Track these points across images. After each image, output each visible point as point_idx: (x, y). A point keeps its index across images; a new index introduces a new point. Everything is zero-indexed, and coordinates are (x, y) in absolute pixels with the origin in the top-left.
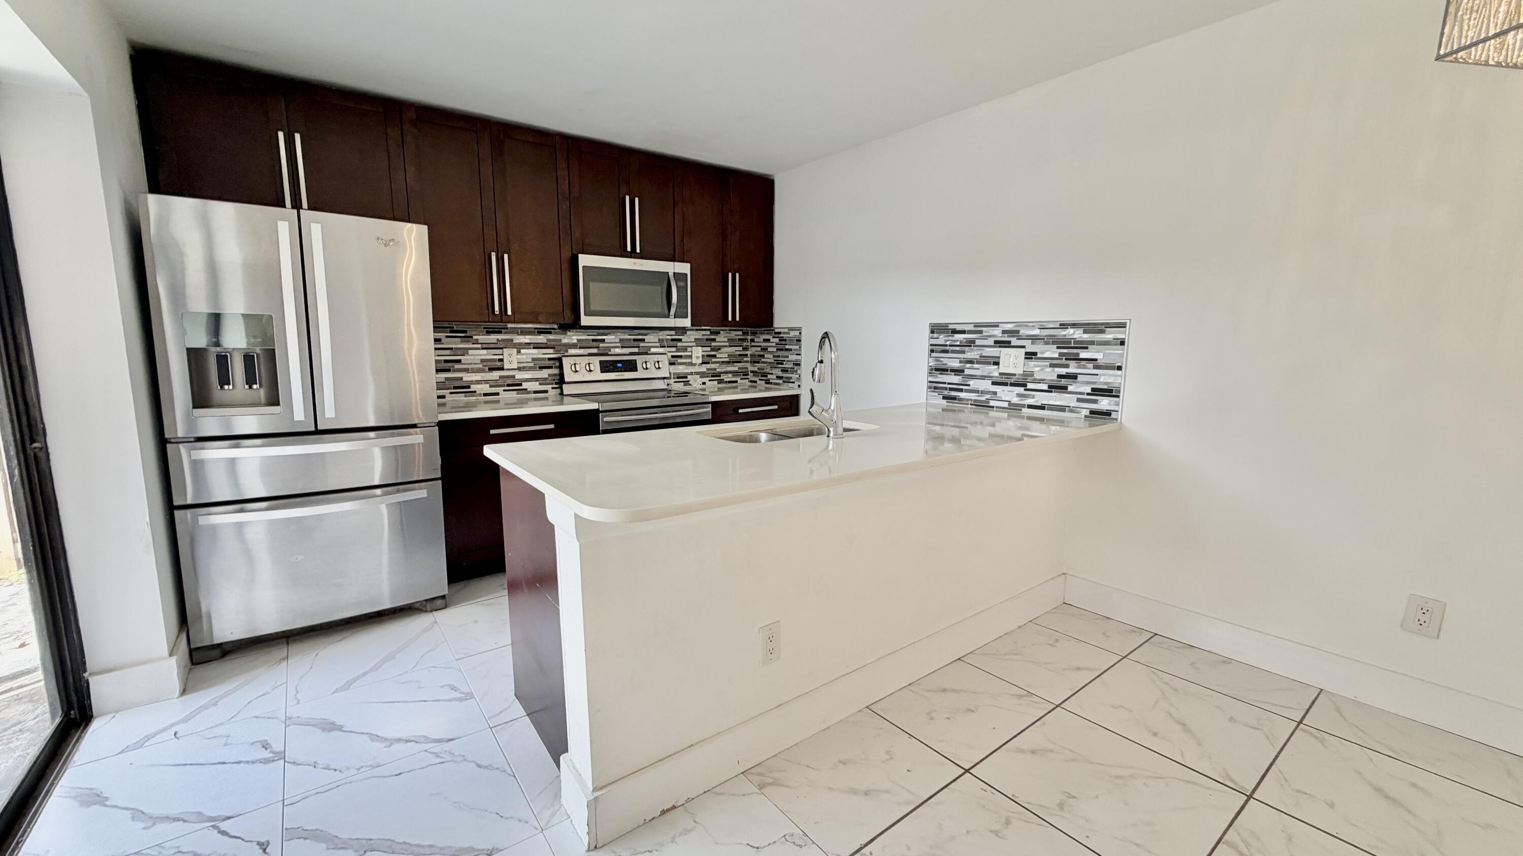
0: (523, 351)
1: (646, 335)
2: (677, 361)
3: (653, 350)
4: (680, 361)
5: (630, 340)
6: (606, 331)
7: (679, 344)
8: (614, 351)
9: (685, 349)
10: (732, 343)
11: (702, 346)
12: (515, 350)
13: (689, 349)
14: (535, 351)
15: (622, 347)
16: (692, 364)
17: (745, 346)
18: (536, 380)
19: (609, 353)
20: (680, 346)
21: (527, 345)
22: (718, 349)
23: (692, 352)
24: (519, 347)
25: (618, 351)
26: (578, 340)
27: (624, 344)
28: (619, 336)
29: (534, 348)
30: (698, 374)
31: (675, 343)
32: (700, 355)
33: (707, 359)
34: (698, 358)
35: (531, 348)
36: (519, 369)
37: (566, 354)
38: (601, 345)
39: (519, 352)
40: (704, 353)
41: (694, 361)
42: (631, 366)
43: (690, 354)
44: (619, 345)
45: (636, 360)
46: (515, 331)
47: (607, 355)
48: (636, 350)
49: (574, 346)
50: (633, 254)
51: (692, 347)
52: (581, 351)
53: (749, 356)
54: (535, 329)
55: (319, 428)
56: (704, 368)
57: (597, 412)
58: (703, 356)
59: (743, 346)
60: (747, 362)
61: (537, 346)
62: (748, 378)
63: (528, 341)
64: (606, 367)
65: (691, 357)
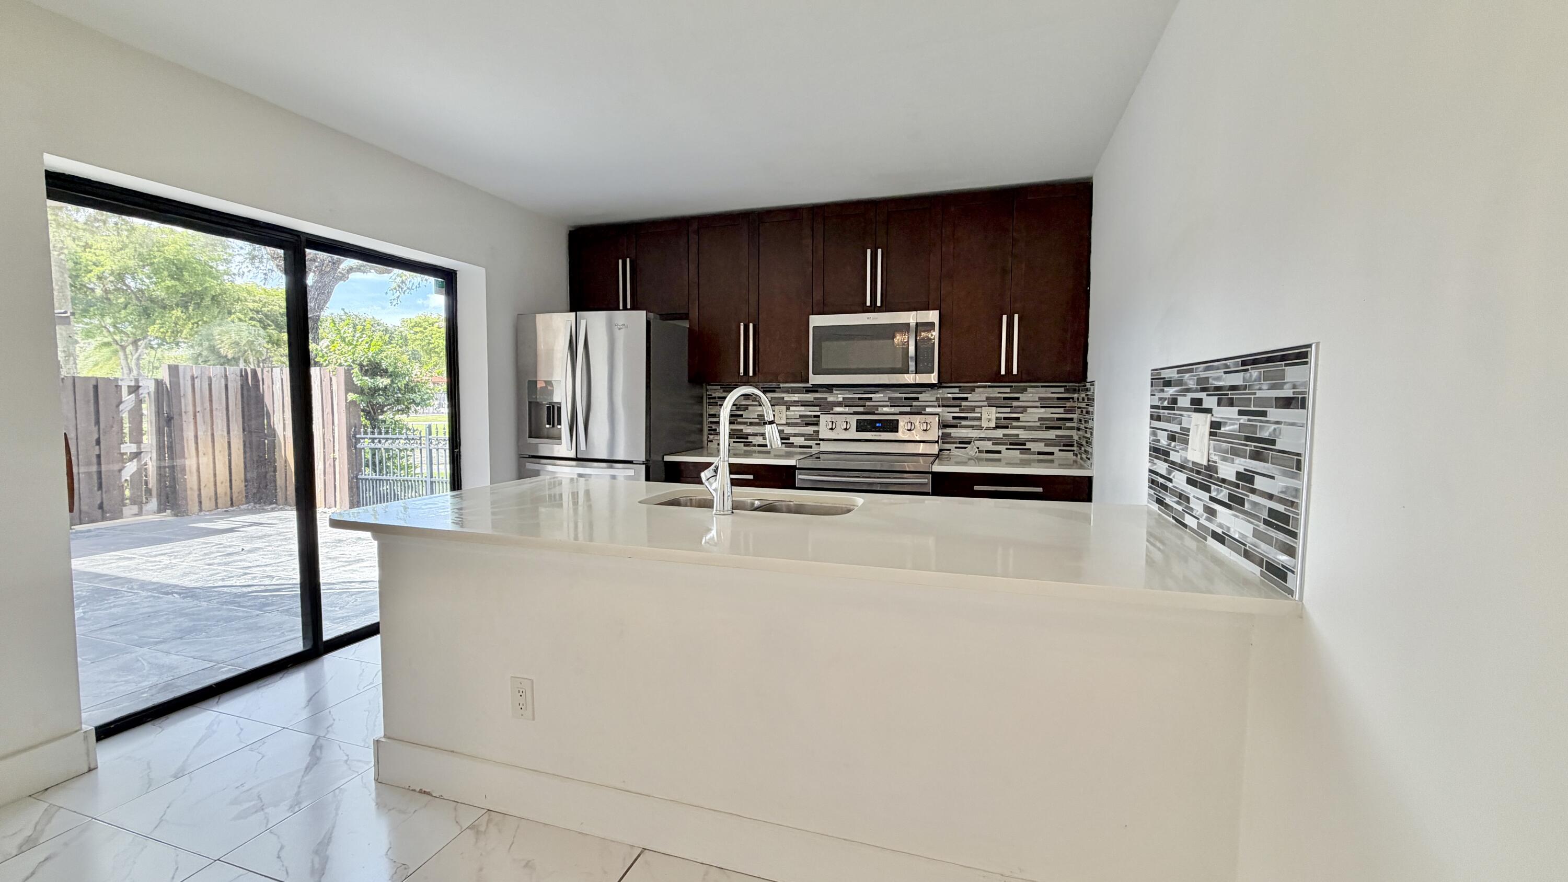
0: (792, 408)
1: (921, 393)
2: (960, 423)
3: (928, 410)
4: (964, 423)
5: (901, 398)
6: (877, 389)
7: (964, 403)
8: (880, 410)
9: (972, 410)
10: (1045, 404)
11: (997, 407)
12: (784, 408)
13: (977, 410)
14: (803, 408)
15: (891, 406)
16: (980, 428)
17: (1069, 407)
18: (802, 435)
19: (876, 412)
20: (964, 406)
21: (795, 404)
22: (1024, 409)
23: (981, 413)
24: (788, 405)
25: (886, 410)
26: (843, 398)
27: (893, 403)
28: (888, 393)
29: (802, 406)
30: (990, 440)
31: (958, 402)
32: (993, 417)
33: (1004, 422)
34: (989, 420)
35: (798, 406)
36: (787, 424)
37: (831, 412)
38: (868, 403)
39: (788, 409)
40: (998, 415)
41: (984, 424)
42: (892, 426)
43: (979, 415)
44: (888, 403)
45: (898, 420)
46: (787, 391)
47: (874, 414)
48: (908, 409)
49: (839, 404)
50: (873, 309)
51: (981, 407)
52: (847, 410)
53: (1075, 420)
54: (804, 387)
55: (578, 457)
56: (999, 433)
57: (793, 468)
58: (997, 418)
59: (1066, 407)
60: (1072, 428)
61: (805, 404)
62: (1073, 451)
63: (797, 399)
64: (862, 426)
65: (980, 419)
